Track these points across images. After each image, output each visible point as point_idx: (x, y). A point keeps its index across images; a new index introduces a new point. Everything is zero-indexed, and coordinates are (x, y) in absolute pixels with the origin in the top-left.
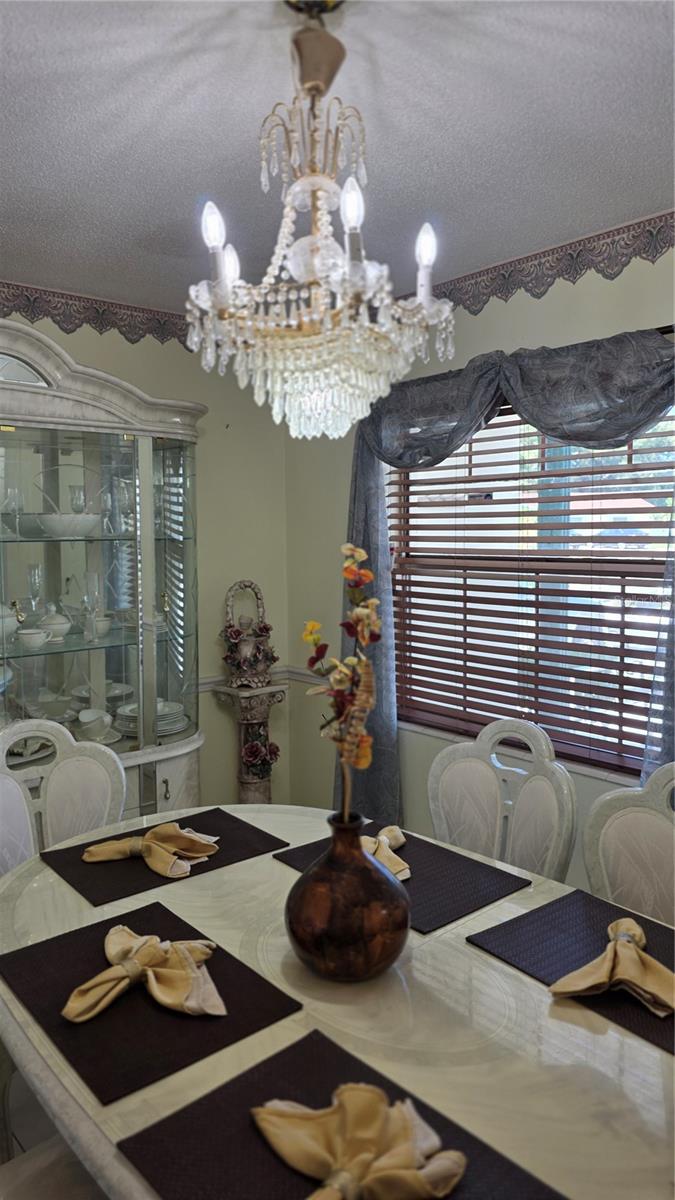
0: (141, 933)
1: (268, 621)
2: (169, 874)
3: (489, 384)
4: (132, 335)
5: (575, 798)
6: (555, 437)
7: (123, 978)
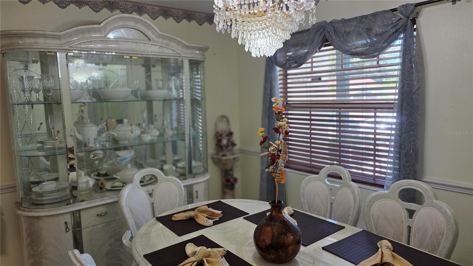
0: (198, 246)
1: (232, 130)
2: (205, 225)
3: (321, 34)
4: (178, 20)
5: (360, 195)
6: (348, 54)
7: (195, 261)
